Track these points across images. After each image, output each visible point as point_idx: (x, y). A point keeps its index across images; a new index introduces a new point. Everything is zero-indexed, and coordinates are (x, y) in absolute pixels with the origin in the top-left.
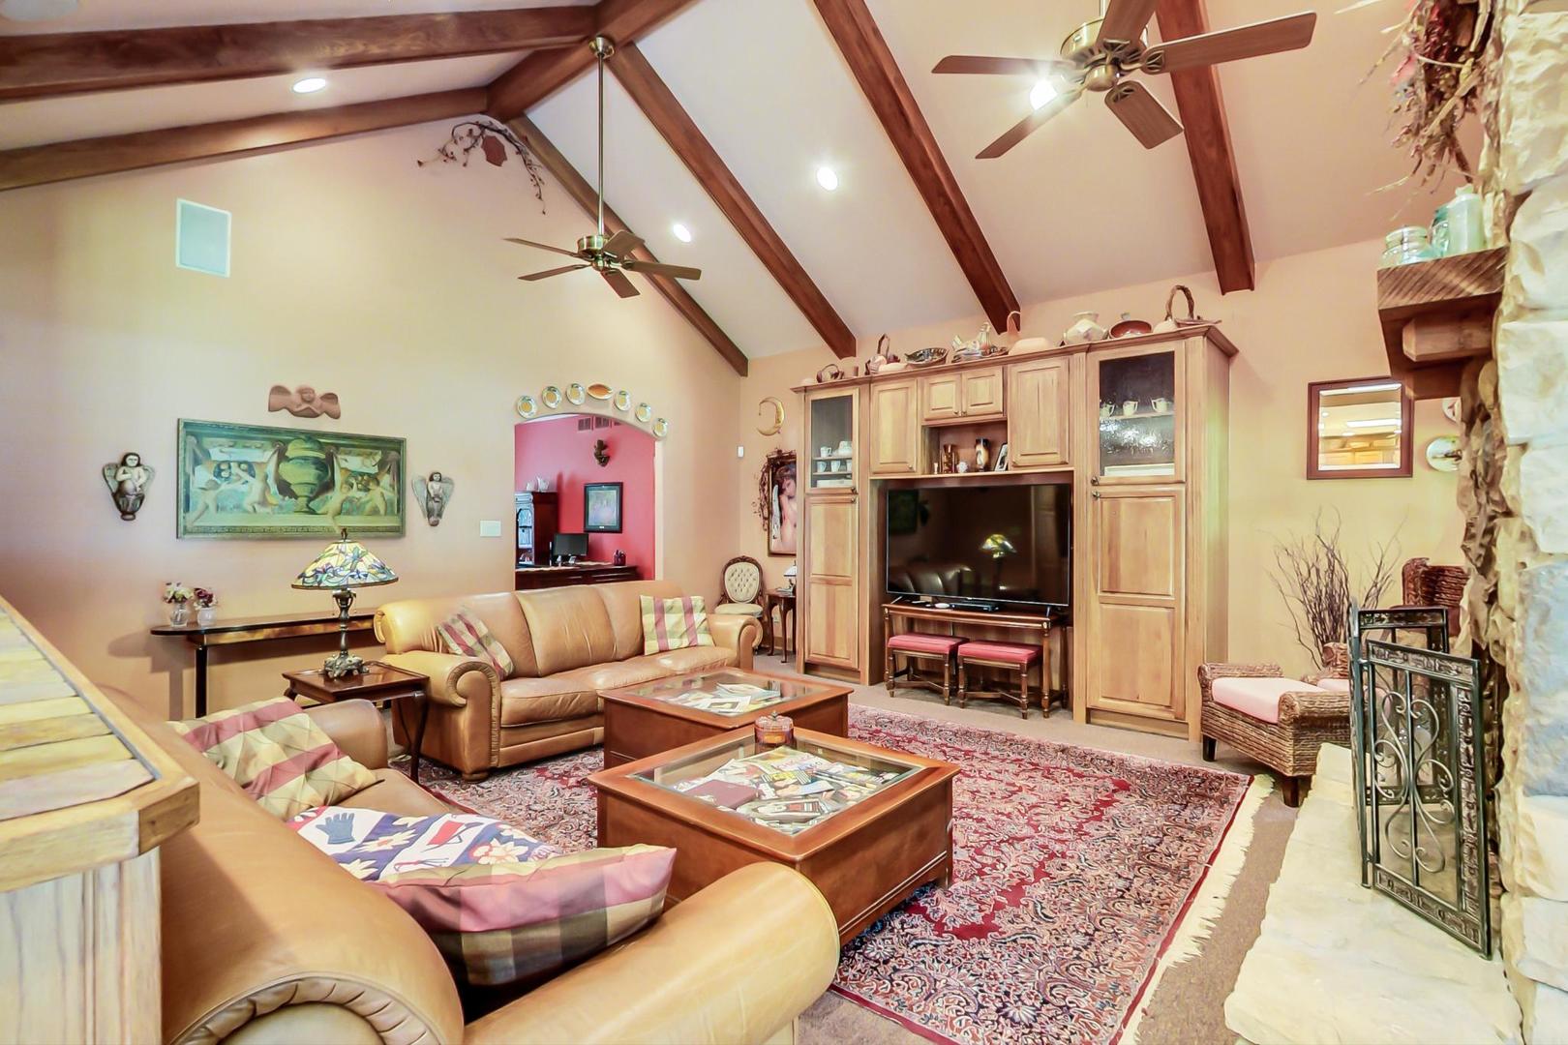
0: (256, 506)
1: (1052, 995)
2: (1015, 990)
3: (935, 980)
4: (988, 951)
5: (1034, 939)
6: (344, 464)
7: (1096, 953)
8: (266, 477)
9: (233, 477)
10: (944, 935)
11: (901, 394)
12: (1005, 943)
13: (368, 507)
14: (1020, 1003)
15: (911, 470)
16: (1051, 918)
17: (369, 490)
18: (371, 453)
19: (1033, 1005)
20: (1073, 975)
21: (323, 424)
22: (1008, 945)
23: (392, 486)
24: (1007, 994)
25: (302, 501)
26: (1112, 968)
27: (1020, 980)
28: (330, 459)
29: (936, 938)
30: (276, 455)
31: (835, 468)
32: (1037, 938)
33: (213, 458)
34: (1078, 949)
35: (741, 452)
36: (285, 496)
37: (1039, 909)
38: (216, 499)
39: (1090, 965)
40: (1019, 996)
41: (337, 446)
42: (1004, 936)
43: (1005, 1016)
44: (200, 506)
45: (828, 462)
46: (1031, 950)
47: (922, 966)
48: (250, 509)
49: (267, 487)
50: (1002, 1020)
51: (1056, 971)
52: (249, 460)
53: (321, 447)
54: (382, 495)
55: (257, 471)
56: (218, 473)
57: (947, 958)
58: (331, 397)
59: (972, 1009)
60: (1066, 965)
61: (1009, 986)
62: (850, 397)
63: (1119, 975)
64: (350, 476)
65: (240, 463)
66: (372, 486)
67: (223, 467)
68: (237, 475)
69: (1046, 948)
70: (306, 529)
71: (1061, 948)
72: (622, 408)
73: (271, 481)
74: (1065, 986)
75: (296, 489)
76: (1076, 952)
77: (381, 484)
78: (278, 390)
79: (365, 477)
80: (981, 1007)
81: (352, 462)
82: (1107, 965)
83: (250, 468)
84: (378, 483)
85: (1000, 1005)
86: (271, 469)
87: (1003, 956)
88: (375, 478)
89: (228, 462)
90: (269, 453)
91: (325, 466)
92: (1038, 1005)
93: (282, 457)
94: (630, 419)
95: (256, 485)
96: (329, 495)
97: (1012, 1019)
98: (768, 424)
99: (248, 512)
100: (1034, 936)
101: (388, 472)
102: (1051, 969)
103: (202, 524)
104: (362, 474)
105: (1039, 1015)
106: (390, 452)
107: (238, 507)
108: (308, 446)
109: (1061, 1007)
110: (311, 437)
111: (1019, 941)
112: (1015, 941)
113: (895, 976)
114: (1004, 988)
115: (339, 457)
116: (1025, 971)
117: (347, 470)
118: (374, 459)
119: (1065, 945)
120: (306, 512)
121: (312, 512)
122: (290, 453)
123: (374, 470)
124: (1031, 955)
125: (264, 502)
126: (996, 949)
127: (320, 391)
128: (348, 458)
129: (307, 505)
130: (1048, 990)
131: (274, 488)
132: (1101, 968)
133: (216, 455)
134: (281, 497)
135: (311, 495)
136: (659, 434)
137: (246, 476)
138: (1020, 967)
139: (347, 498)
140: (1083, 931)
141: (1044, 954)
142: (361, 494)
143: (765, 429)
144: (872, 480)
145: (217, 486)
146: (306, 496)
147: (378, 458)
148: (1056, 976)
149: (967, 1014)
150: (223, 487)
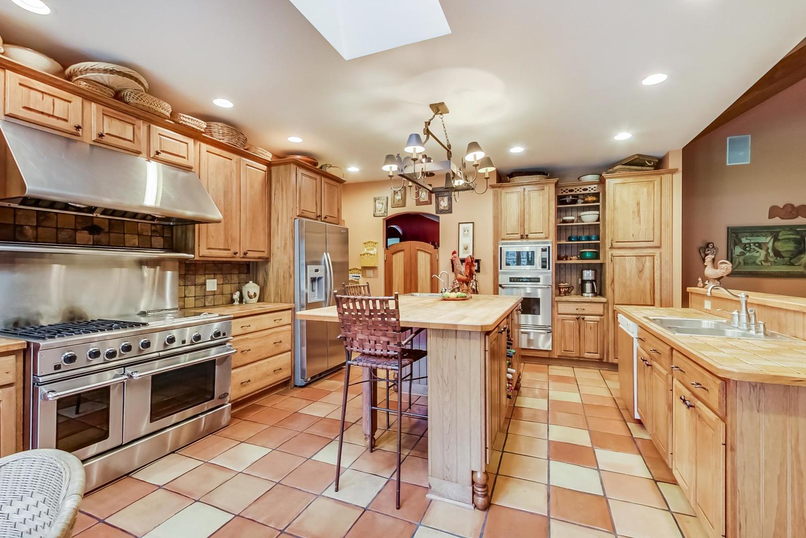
0: (763, 262)
8: (768, 249)
28: (803, 238)
33: (743, 242)
38: (744, 260)
44: (737, 263)
49: (768, 253)
52: (759, 241)
55: (763, 246)
56: (745, 248)
67: (747, 245)
68: (754, 249)
78: (775, 207)
89: (750, 244)
93: (777, 240)
96: (802, 256)
99: (758, 265)
121: (792, 264)
127: (797, 205)
129: (789, 261)
137: (758, 249)
145: (745, 254)
150: (748, 254)
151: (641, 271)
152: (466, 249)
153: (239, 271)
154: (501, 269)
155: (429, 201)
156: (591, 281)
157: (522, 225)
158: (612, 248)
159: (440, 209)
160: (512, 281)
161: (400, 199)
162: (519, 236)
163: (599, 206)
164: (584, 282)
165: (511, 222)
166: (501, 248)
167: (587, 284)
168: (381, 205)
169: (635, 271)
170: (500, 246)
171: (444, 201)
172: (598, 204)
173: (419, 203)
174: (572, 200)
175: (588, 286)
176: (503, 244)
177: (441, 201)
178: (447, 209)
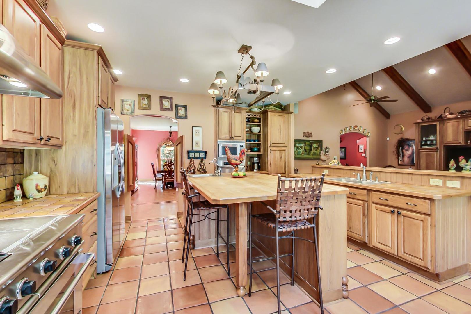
6: (313, 146)
9: (299, 149)
11: (456, 123)
13: (317, 154)
15: (460, 143)
17: (317, 150)
21: (310, 139)
25: (308, 153)
28: (312, 144)
31: (429, 143)
35: (388, 139)
38: (297, 153)
41: (312, 142)
45: (426, 142)
54: (319, 151)
56: (297, 148)
58: (311, 133)
62: (436, 125)
64: (314, 148)
65: (300, 146)
70: (308, 158)
72: (360, 130)
73: (304, 149)
75: (307, 151)
77: (319, 149)
78: (304, 133)
81: (315, 145)
83: (301, 147)
86: (304, 147)
88: (317, 148)
91: (311, 146)
93: (305, 145)
94: (362, 133)
95: (302, 150)
96: (311, 151)
98: (398, 131)
101: (320, 147)
104: (316, 148)
106: (320, 142)
108: (308, 143)
110: (309, 141)
120: (308, 155)
121: (309, 155)
122: (306, 144)
123: (317, 147)
125: (303, 153)
127: (310, 132)
133: (297, 145)
134: (305, 152)
136: (368, 136)
142: (315, 151)
143: (396, 132)
144: (444, 146)
147: (318, 144)
150: (298, 151)
151: (281, 158)
152: (197, 144)
153: (14, 160)
154: (219, 157)
155: (171, 109)
156: (257, 163)
157: (230, 131)
158: (270, 146)
159: (178, 115)
160: (225, 164)
161: (147, 104)
162: (228, 138)
163: (260, 125)
164: (254, 164)
165: (224, 130)
166: (219, 144)
167: (255, 165)
168: (129, 106)
169: (279, 158)
170: (218, 143)
171: (182, 111)
172: (260, 124)
173: (162, 109)
174: (248, 120)
175: (256, 165)
176: (220, 142)
177: (179, 110)
178: (184, 116)
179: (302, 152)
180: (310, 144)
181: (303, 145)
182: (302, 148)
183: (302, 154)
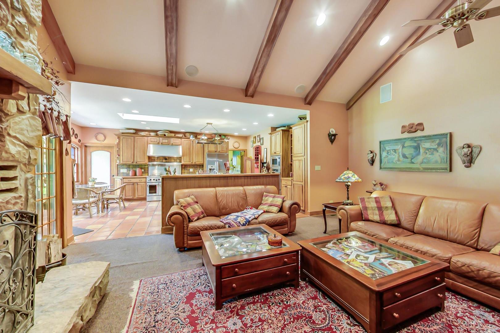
0: (397, 161)
1: (157, 294)
2: (167, 290)
3: (185, 280)
4: (181, 295)
5: (172, 307)
6: (424, 146)
7: (151, 316)
8: (399, 153)
9: (391, 154)
10: (196, 291)
12: (179, 300)
13: (434, 160)
14: (164, 288)
16: (173, 320)
17: (434, 154)
18: (434, 141)
19: (160, 289)
20: (154, 303)
22: (178, 300)
23: (444, 152)
24: (168, 288)
25: (409, 159)
26: (144, 313)
27: (167, 293)
29: (197, 288)
30: (402, 147)
32: (172, 308)
33: (387, 149)
34: (157, 313)
36: (404, 158)
37: (180, 321)
38: (387, 160)
39: (151, 310)
40: (165, 289)
41: (421, 140)
42: (182, 302)
43: (165, 284)
44: (384, 162)
46: (170, 303)
47: (191, 281)
48: (395, 162)
49: (399, 156)
50: (165, 283)
51: (160, 301)
52: (395, 148)
53: (415, 141)
54: (439, 156)
55: (397, 151)
56: (388, 153)
57: (189, 286)
58: (422, 124)
59: (172, 281)
60: (158, 305)
61: (169, 290)
63: (141, 313)
64: (426, 150)
65: (393, 150)
66: (435, 152)
67: (389, 151)
68: (392, 153)
69: (167, 307)
70: (411, 168)
71: (163, 310)
73: (400, 154)
74: (155, 299)
75: (407, 156)
76: (157, 312)
77: (439, 152)
79: (432, 150)
80: (171, 282)
81: (427, 145)
82: (146, 314)
83: (395, 151)
84: (438, 151)
85: (167, 285)
86: (400, 150)
87: (177, 296)
88: (436, 150)
89: (390, 150)
90: (399, 146)
91: (417, 148)
92: (159, 290)
95: (397, 155)
96: (418, 157)
97: (163, 284)
99: (394, 163)
100: (173, 308)
101: (442, 146)
102: (162, 301)
103: (384, 167)
104: (431, 149)
105: (158, 288)
106: (442, 138)
107: (392, 162)
108: (411, 142)
109: (153, 293)
110: (412, 139)
111: (176, 304)
112: (177, 302)
113: (194, 276)
114: (170, 288)
115: (422, 144)
116: (168, 296)
117: (425, 148)
118: (435, 142)
119: (162, 312)
120: (411, 163)
121: (413, 163)
123: (436, 147)
124: (169, 301)
125: (399, 160)
126: (180, 296)
128: (425, 144)
129: (411, 161)
130: (159, 295)
131: (401, 156)
132: (147, 311)
133: (387, 148)
134: (403, 158)
135: (412, 158)
137: (394, 153)
138: (170, 296)
139: (425, 157)
140: (159, 322)
141: (166, 304)
142: (431, 156)
145: (388, 156)
146: (410, 158)
147: (437, 142)
148: (159, 300)
149: (173, 279)
150: (389, 157)
161: (255, 141)
168: (252, 143)
178: (262, 143)
179: (396, 159)
180: (415, 144)
181: (399, 147)
182: (397, 153)
183: (398, 162)
